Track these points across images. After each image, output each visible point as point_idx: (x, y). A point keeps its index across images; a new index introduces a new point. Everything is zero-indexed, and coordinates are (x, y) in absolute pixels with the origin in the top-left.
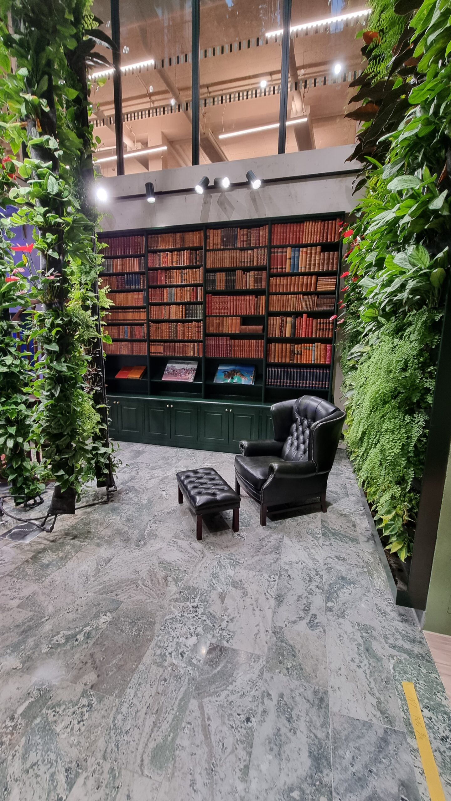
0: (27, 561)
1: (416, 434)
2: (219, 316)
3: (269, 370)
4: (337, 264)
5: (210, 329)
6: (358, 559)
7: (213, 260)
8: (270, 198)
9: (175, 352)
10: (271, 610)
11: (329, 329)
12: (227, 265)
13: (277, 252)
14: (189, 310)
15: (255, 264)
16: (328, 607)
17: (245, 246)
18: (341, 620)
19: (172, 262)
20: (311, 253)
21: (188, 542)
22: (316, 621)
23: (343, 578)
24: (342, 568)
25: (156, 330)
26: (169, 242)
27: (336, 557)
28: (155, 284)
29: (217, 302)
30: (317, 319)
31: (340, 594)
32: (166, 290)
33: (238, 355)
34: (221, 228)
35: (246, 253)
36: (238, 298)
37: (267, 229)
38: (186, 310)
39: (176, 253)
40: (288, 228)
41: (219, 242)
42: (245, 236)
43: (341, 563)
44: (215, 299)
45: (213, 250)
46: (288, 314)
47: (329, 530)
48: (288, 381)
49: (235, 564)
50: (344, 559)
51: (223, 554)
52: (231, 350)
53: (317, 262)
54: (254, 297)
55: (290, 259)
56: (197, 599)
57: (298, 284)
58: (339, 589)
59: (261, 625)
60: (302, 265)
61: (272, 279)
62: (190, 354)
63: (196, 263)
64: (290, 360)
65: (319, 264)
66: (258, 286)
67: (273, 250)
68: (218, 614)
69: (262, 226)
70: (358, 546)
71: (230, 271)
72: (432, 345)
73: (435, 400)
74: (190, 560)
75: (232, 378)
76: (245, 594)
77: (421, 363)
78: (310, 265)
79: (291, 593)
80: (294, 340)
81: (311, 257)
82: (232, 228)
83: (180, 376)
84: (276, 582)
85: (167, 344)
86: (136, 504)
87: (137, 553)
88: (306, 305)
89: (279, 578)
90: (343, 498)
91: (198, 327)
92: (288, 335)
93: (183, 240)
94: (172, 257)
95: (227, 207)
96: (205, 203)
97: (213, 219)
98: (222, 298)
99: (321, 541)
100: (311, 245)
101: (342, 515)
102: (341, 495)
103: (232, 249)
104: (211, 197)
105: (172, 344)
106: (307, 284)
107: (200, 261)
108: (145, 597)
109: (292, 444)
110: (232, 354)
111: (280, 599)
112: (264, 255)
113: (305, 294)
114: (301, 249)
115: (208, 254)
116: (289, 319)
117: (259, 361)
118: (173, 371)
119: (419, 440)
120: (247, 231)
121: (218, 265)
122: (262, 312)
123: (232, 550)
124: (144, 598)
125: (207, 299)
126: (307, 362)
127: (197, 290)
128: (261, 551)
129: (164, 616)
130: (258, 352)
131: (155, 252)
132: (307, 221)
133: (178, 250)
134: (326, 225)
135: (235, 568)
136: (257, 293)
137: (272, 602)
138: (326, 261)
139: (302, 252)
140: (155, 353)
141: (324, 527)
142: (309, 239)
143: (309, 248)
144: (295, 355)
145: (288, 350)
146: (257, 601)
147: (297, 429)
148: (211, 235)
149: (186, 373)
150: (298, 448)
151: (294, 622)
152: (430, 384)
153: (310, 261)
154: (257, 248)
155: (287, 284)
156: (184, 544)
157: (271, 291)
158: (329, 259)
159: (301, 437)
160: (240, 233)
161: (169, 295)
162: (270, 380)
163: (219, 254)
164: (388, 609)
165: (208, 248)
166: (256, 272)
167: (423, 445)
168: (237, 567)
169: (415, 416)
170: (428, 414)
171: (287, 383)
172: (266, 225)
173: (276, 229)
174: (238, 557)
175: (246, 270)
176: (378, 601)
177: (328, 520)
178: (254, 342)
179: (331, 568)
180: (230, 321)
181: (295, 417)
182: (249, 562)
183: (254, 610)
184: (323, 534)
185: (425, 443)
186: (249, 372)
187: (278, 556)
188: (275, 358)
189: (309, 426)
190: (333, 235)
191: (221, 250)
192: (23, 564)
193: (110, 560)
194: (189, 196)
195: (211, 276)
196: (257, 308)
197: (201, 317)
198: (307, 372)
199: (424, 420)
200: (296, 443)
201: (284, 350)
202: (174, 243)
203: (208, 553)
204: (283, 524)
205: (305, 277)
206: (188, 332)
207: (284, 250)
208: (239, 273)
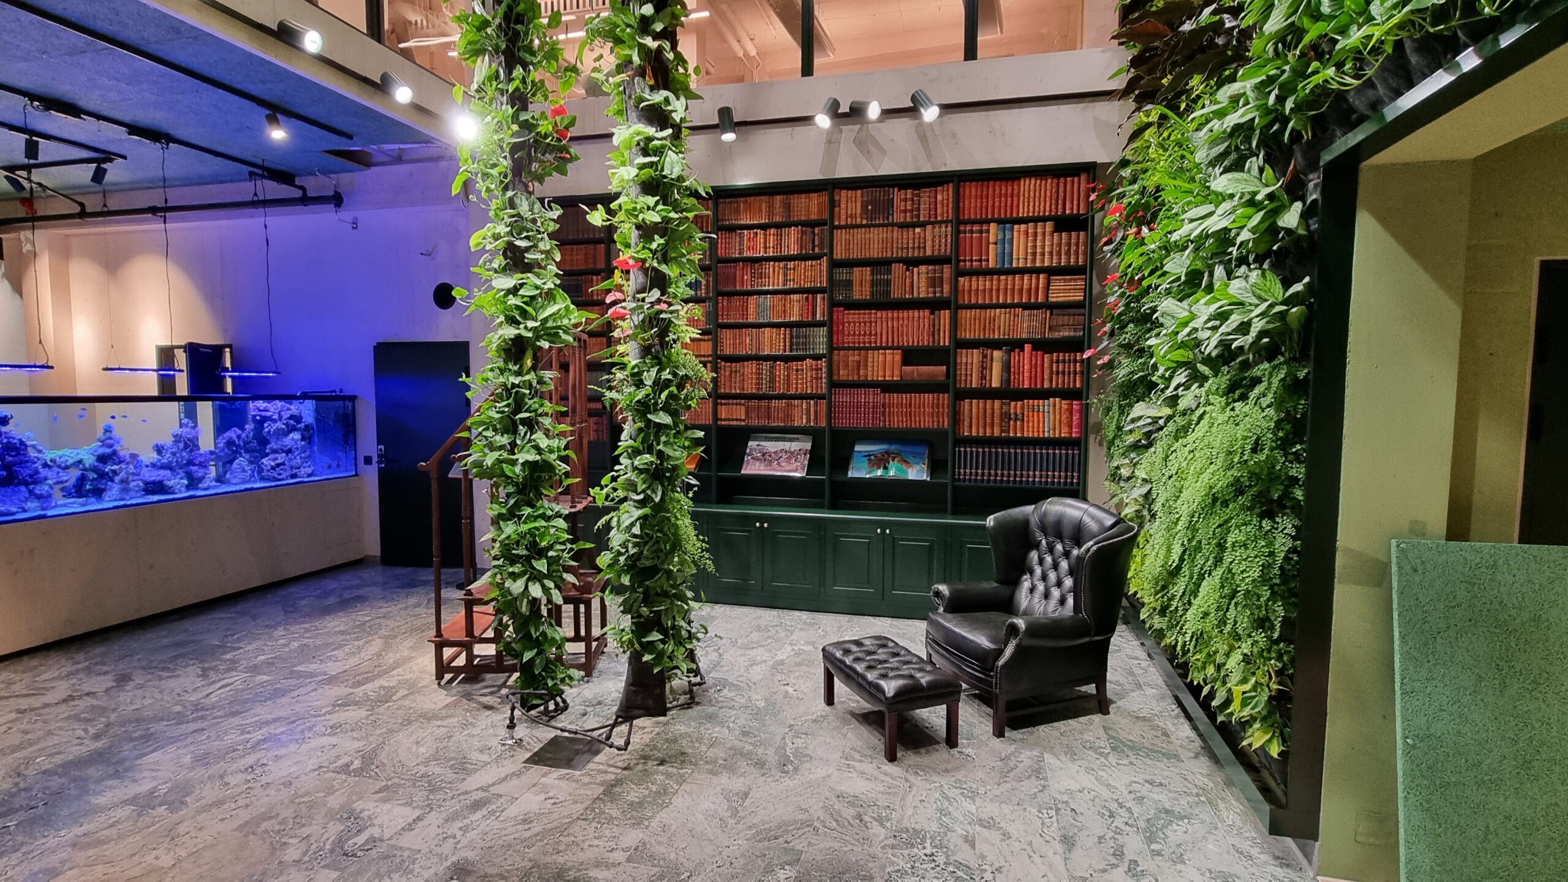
0: (598, 798)
1: (1283, 548)
2: (860, 349)
3: (960, 452)
4: (1085, 254)
5: (841, 372)
6: (1186, 783)
7: (844, 245)
8: (954, 136)
9: (769, 418)
10: (1058, 857)
11: (1075, 373)
12: (875, 253)
13: (972, 232)
14: (798, 337)
15: (929, 253)
16: (1153, 851)
17: (908, 220)
18: (1179, 867)
19: (765, 248)
20: (1035, 234)
21: (874, 765)
22: (1139, 869)
23: (1167, 812)
24: (1163, 797)
25: (731, 375)
26: (760, 210)
27: (1146, 781)
28: (729, 289)
29: (854, 323)
30: (1052, 353)
31: (1168, 832)
32: (752, 300)
33: (898, 422)
34: (861, 188)
35: (911, 233)
36: (895, 315)
37: (951, 190)
38: (791, 337)
39: (772, 231)
40: (991, 189)
41: (859, 212)
42: (909, 203)
43: (1157, 789)
44: (852, 316)
45: (846, 227)
46: (996, 345)
47: (1122, 742)
48: (999, 472)
49: (973, 795)
50: (1161, 784)
51: (945, 781)
52: (884, 414)
53: (1047, 249)
54: (927, 312)
55: (996, 243)
56: (927, 845)
57: (1013, 290)
58: (1164, 826)
59: (1049, 874)
60: (1018, 254)
61: (961, 279)
62: (800, 421)
63: (813, 249)
64: (1002, 431)
65: (1051, 253)
66: (935, 293)
67: (962, 228)
68: (972, 862)
69: (941, 184)
70: (1181, 765)
71: (880, 265)
72: (1296, 413)
73: (1307, 496)
74: (888, 790)
75: (886, 468)
76: (1006, 836)
77: (1280, 439)
78: (1034, 254)
79: (1085, 833)
80: (1009, 393)
81: (1035, 240)
82: (884, 187)
83: (779, 464)
84: (1054, 819)
85: (753, 403)
86: (746, 707)
87: (787, 782)
88: (1029, 327)
89: (1057, 814)
90: (1132, 691)
91: (817, 369)
92: (995, 383)
93: (788, 208)
94: (765, 239)
95: (872, 149)
96: (829, 142)
97: (844, 171)
98: (865, 315)
99: (1111, 757)
100: (1035, 220)
101: (1138, 718)
102: (1127, 687)
103: (883, 225)
104: (841, 131)
105: (764, 403)
106: (1030, 290)
107: (821, 247)
108: (839, 844)
109: (1032, 590)
110: (885, 421)
111: (1068, 842)
112: (946, 236)
113: (1026, 307)
114: (1016, 227)
115: (837, 233)
116: (997, 354)
117: (941, 434)
118: (764, 455)
119: (1287, 558)
120: (913, 194)
121: (855, 255)
122: (945, 341)
123: (959, 776)
124: (837, 845)
125: (835, 317)
126: (1036, 435)
127: (814, 299)
128: (1011, 774)
129: (883, 868)
130: (938, 417)
131: (732, 229)
132: (1025, 177)
133: (779, 226)
134: (1061, 185)
135: (974, 801)
136: (933, 305)
137: (1059, 847)
138: (1064, 249)
139: (1019, 231)
140: (729, 420)
141: (1110, 737)
142: (1031, 209)
143: (1031, 225)
144: (1012, 423)
145: (997, 412)
146: (1030, 844)
147: (1041, 562)
148: (843, 200)
149: (789, 458)
150: (1047, 595)
151: (1104, 871)
152: (1298, 471)
153: (1035, 247)
154: (932, 223)
155: (991, 290)
156: (869, 767)
157: (961, 302)
158: (1069, 244)
159: (1052, 576)
160: (898, 197)
161: (756, 309)
162: (962, 471)
163: (859, 234)
164: (1255, 852)
165: (836, 223)
166: (930, 267)
167: (1293, 566)
168: (977, 799)
169: (1277, 519)
170: (1297, 516)
171: (996, 475)
172: (948, 183)
173: (967, 190)
174: (974, 786)
175: (911, 263)
176: (1235, 840)
177: (1117, 727)
178: (928, 398)
179: (1143, 798)
180: (881, 358)
181: (1035, 538)
182: (997, 792)
183: (1030, 857)
184: (1113, 749)
185: (1297, 562)
186: (916, 455)
187: (1042, 782)
188: (971, 427)
189: (1067, 554)
190: (1075, 202)
191: (861, 226)
192: (594, 802)
193: (746, 795)
194: (800, 130)
195: (842, 274)
196: (934, 332)
197: (822, 349)
198: (1035, 453)
199: (1293, 526)
200: (1041, 587)
201: (989, 411)
202: (771, 212)
203: (916, 780)
204: (1036, 735)
205: (1026, 277)
206: (797, 379)
207: (985, 228)
208: (897, 269)
